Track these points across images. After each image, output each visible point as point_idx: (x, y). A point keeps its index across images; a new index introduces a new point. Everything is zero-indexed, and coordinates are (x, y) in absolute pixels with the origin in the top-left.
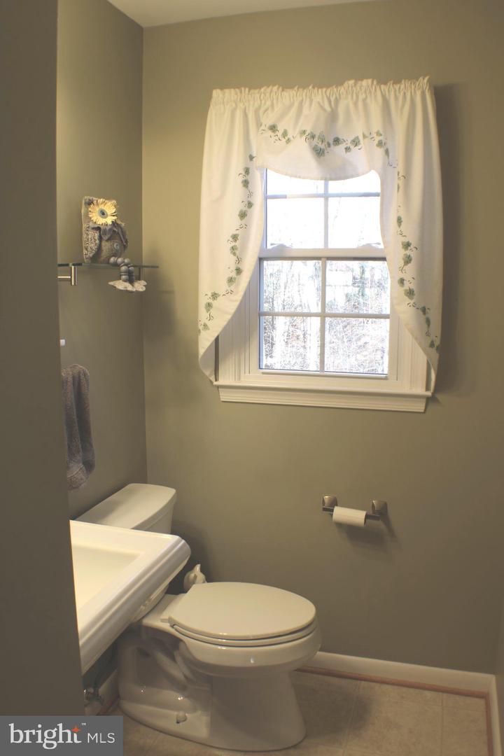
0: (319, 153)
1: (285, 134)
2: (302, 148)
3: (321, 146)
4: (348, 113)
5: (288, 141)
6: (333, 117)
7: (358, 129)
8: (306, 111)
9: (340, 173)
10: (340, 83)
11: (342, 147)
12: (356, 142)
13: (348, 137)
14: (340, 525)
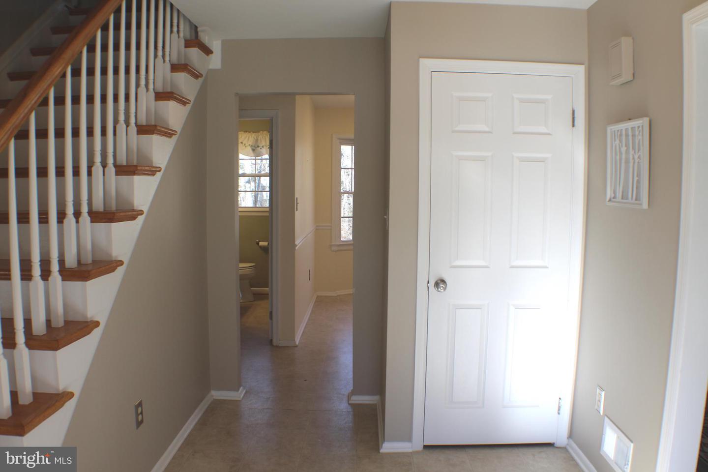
0: (253, 150)
1: (245, 145)
2: (249, 149)
3: (254, 148)
4: (261, 140)
5: (246, 147)
6: (257, 140)
7: (264, 144)
8: (250, 139)
9: (260, 155)
10: (259, 132)
11: (260, 148)
12: (263, 147)
13: (261, 146)
14: (261, 247)
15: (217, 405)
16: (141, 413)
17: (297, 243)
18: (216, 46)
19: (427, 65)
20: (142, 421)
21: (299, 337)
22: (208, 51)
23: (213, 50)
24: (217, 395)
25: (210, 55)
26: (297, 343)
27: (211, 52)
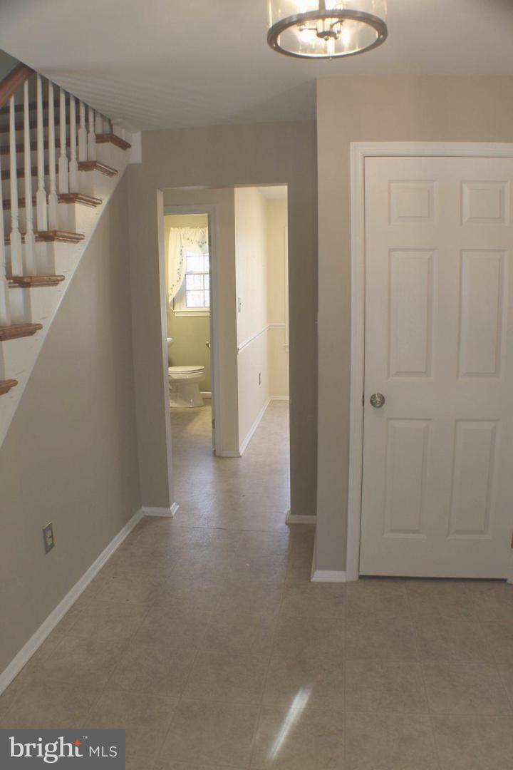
0: (201, 247)
1: (191, 241)
3: (201, 244)
5: (192, 243)
6: (204, 236)
8: (197, 234)
15: (147, 521)
16: (52, 537)
17: (239, 347)
18: (135, 139)
19: (358, 149)
20: (53, 545)
21: (245, 447)
22: (124, 145)
23: (132, 144)
24: (147, 511)
25: (128, 150)
26: (241, 454)
27: (129, 146)
